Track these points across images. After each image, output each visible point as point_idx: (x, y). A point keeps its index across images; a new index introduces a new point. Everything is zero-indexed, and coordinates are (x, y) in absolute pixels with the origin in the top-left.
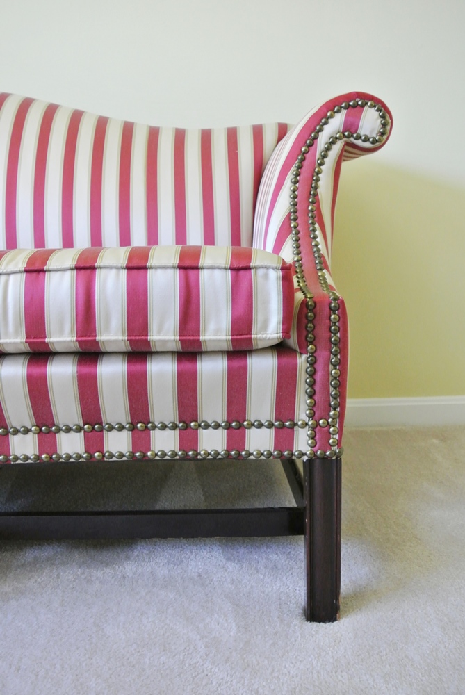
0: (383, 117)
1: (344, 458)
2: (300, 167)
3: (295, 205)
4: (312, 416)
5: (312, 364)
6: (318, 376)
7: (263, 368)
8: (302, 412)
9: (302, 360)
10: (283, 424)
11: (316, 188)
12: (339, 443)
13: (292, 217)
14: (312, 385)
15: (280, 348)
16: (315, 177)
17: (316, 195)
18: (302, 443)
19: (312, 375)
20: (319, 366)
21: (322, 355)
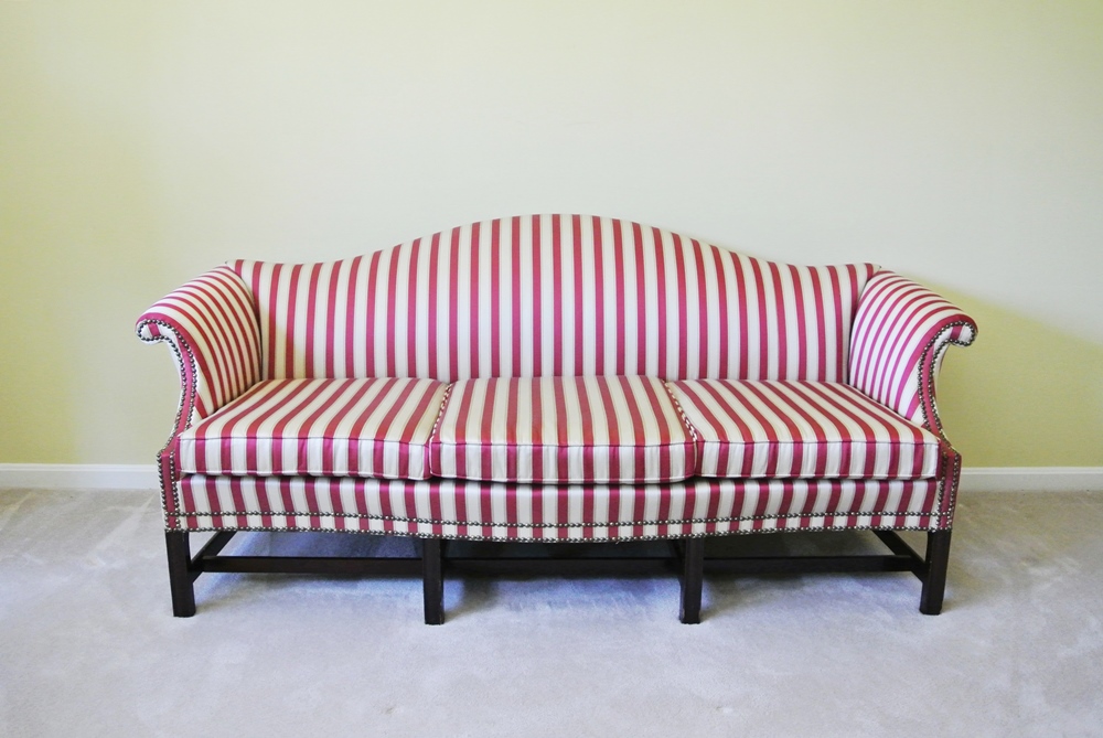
0: (973, 331)
1: (953, 531)
2: (923, 360)
3: (921, 384)
4: (939, 511)
5: (943, 486)
6: (946, 492)
7: (920, 488)
8: (935, 509)
9: (939, 483)
10: (925, 514)
11: (932, 373)
12: (951, 524)
13: (920, 391)
14: (942, 496)
15: (930, 480)
16: (931, 366)
17: (932, 378)
18: (934, 523)
19: (942, 491)
20: (946, 487)
21: (948, 482)
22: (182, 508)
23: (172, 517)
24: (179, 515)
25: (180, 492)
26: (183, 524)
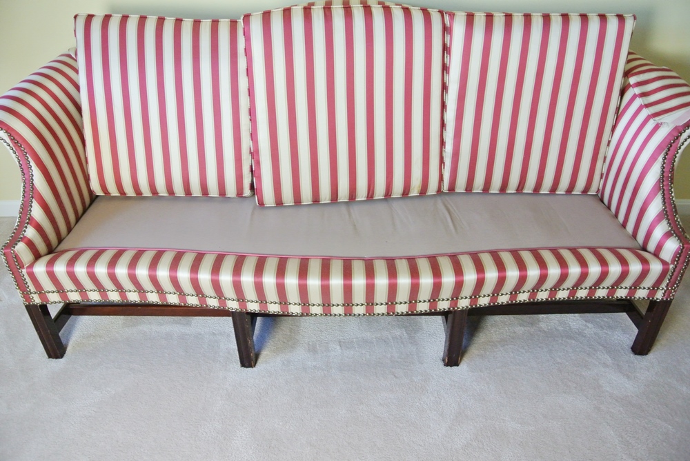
4: (667, 286)
5: (674, 269)
8: (663, 285)
10: (654, 289)
14: (671, 276)
19: (673, 272)
20: (677, 270)
21: (680, 266)
22: (32, 288)
23: (26, 294)
24: (31, 293)
25: (26, 276)
26: (37, 300)
